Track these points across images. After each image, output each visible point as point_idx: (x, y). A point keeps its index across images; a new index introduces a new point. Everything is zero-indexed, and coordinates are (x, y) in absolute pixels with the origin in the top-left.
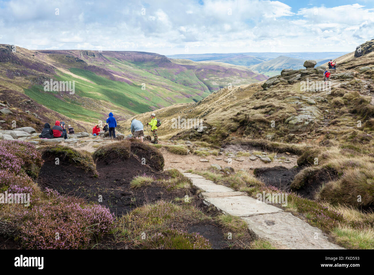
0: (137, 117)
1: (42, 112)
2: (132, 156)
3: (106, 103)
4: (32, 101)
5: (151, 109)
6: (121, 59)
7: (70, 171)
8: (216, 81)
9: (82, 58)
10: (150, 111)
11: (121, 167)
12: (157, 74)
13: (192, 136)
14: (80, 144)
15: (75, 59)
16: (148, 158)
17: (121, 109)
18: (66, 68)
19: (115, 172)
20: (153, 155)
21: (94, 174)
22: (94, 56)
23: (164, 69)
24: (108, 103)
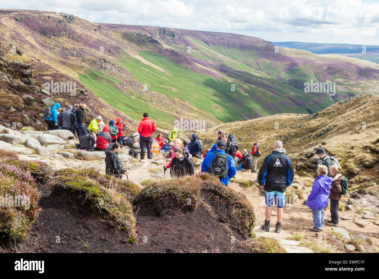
0: (222, 127)
1: (98, 108)
2: (201, 206)
3: (182, 102)
4: (86, 91)
5: (243, 118)
6: (210, 44)
7: (90, 227)
8: (345, 86)
9: (157, 38)
10: (241, 120)
11: (179, 225)
12: (258, 68)
13: (301, 166)
14: (131, 165)
15: (148, 38)
16: (227, 213)
17: (201, 113)
18: (135, 50)
19: (168, 232)
20: (237, 207)
21: (130, 236)
22: (173, 36)
23: (268, 61)
24: (185, 103)
